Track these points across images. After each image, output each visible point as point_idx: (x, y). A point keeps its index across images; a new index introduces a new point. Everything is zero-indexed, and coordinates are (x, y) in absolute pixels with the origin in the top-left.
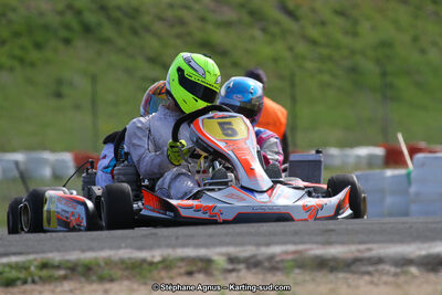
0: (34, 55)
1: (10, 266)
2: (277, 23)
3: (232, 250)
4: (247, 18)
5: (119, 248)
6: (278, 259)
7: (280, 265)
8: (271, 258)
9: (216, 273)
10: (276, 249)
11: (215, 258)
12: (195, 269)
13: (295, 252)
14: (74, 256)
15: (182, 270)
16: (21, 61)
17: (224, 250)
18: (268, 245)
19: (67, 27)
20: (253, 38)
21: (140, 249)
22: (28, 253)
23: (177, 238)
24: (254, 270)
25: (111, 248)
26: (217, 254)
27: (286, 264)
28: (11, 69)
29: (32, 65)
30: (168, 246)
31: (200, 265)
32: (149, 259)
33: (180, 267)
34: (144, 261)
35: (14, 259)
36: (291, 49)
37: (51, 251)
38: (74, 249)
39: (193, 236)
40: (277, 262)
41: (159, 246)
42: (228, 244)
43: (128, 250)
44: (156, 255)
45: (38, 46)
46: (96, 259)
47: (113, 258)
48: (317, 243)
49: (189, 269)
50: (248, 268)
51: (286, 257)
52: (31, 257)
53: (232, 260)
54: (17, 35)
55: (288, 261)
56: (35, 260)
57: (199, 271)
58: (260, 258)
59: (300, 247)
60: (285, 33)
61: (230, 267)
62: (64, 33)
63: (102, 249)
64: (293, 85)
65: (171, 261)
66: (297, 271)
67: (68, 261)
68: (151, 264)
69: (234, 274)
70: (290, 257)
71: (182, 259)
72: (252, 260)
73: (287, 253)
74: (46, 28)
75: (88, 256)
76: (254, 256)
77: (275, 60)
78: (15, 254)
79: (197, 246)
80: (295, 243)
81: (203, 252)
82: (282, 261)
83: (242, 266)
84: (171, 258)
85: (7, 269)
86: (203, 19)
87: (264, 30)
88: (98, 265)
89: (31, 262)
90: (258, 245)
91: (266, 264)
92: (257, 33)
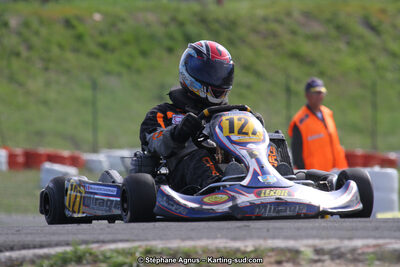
0: (140, 62)
1: (118, 252)
2: (361, 37)
3: (318, 243)
4: (333, 33)
5: (216, 238)
6: (360, 251)
7: (361, 257)
8: (353, 250)
9: (303, 263)
10: (358, 243)
11: (302, 249)
12: (284, 258)
13: (375, 246)
14: (175, 244)
15: (273, 260)
16: (129, 67)
17: (311, 242)
18: (350, 238)
19: (171, 38)
20: (338, 51)
21: (234, 239)
22: (134, 241)
23: (268, 230)
24: (338, 261)
25: (208, 238)
26: (305, 245)
27: (367, 257)
28: (119, 75)
29: (139, 71)
30: (259, 237)
31: (289, 255)
32: (243, 248)
33: (270, 257)
34: (238, 250)
35: (121, 246)
36: (373, 61)
37: (154, 239)
38: (175, 238)
39: (281, 229)
40: (359, 254)
41: (251, 237)
42: (314, 237)
43: (225, 241)
44: (248, 245)
45: (144, 54)
46: (195, 247)
47: (210, 247)
48: (395, 238)
49: (278, 258)
50: (332, 259)
51: (366, 250)
52: (136, 244)
53: (318, 251)
54: (125, 43)
55: (368, 254)
56: (140, 247)
57: (287, 261)
58: (343, 250)
59: (381, 242)
60: (368, 46)
61: (316, 257)
62: (167, 43)
63: (200, 238)
64: (374, 93)
65: (263, 251)
66: (377, 263)
67: (170, 249)
68: (244, 253)
69: (319, 264)
70: (371, 250)
71: (273, 250)
72: (337, 252)
73: (368, 246)
74: (152, 37)
75: (187, 245)
76: (337, 249)
77: (359, 70)
78: (121, 241)
79: (287, 238)
80: (375, 238)
81: (291, 244)
82: (363, 253)
83: (326, 257)
84: (262, 248)
85: (115, 255)
86: (294, 33)
87: (348, 43)
88: (196, 253)
89: (136, 248)
90: (342, 238)
91: (349, 256)
92: (342, 46)
